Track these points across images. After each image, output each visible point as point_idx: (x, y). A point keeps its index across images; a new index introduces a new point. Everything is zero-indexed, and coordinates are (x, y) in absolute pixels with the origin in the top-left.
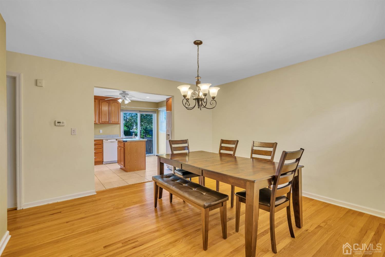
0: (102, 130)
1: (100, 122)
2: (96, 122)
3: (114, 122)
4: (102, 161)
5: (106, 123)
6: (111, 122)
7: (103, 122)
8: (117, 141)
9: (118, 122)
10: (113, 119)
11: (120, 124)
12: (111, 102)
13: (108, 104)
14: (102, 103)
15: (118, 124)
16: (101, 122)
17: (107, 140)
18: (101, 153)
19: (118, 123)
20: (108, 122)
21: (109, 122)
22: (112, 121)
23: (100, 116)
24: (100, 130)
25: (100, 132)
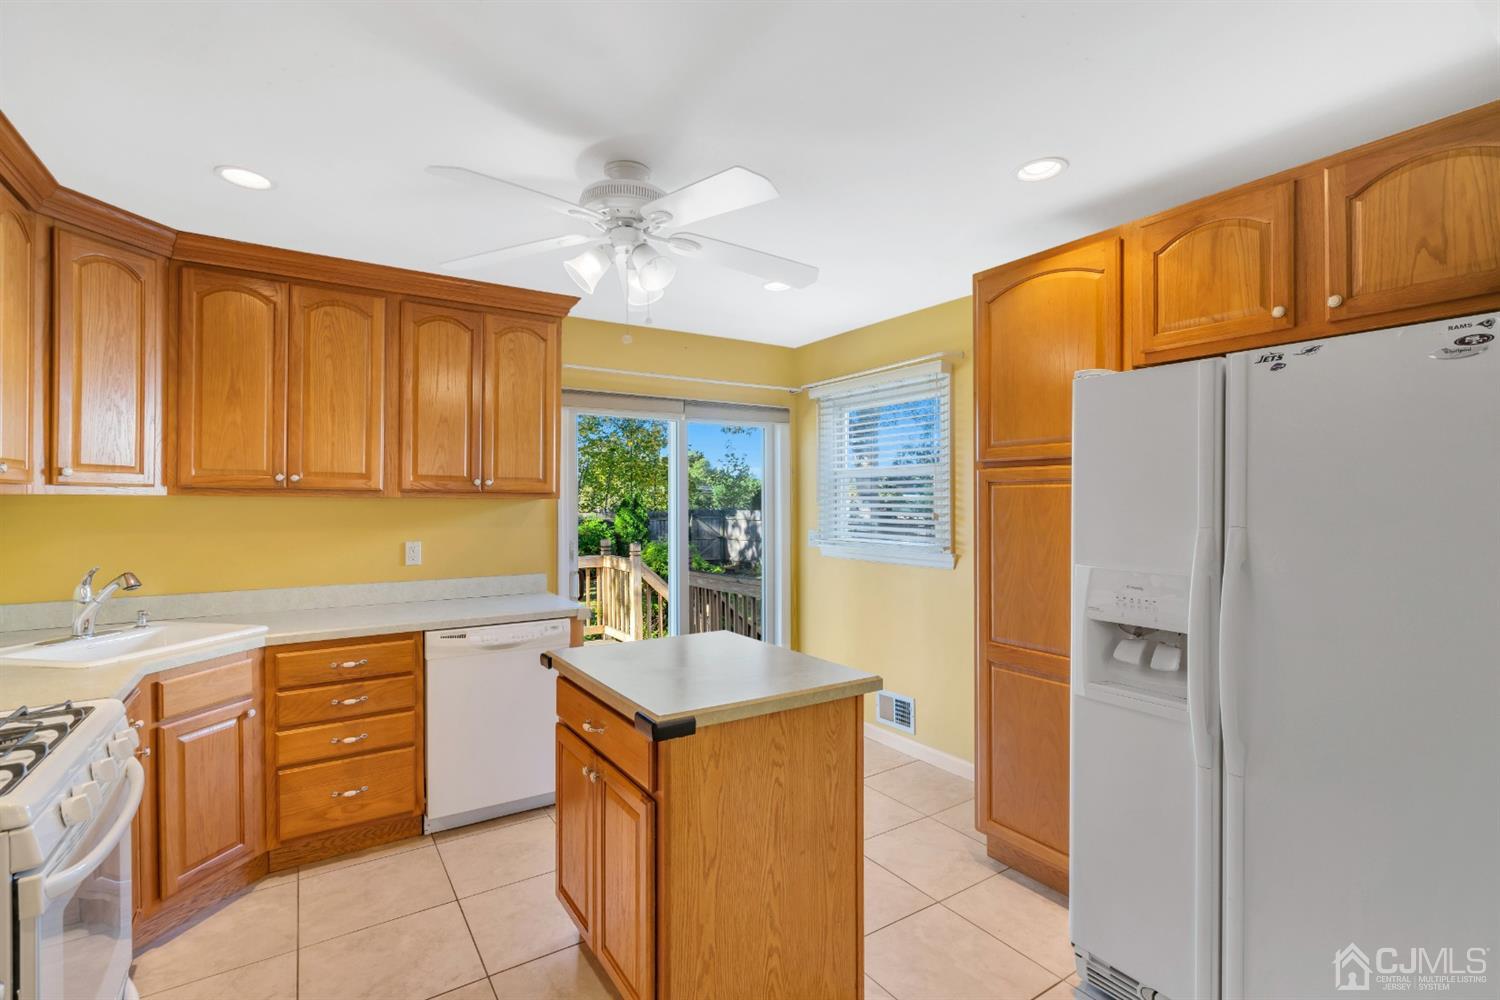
0: (419, 546)
1: (400, 484)
2: (372, 485)
3: (516, 479)
4: (418, 812)
5: (452, 485)
6: (489, 483)
7: (429, 484)
8: (554, 673)
9: (545, 480)
10: (507, 462)
11: (557, 495)
12: (490, 319)
13: (466, 337)
14: (424, 328)
15: (547, 494)
16: (409, 480)
17: (457, 631)
18: (411, 749)
19: (538, 487)
20: (471, 478)
21: (478, 482)
22: (500, 475)
23: (408, 436)
24: (408, 545)
25: (408, 562)
